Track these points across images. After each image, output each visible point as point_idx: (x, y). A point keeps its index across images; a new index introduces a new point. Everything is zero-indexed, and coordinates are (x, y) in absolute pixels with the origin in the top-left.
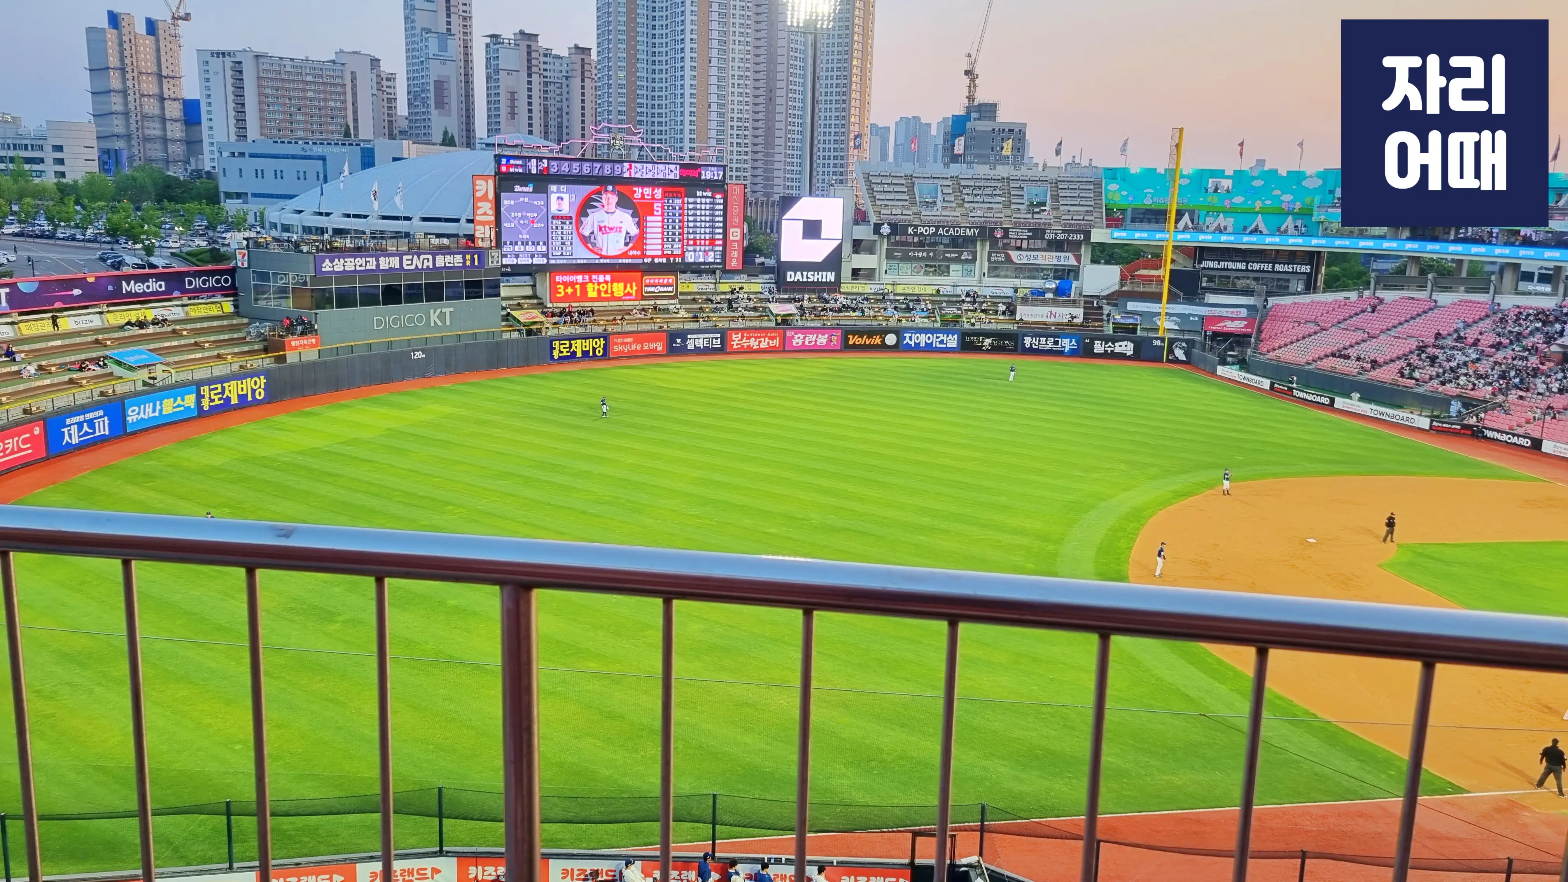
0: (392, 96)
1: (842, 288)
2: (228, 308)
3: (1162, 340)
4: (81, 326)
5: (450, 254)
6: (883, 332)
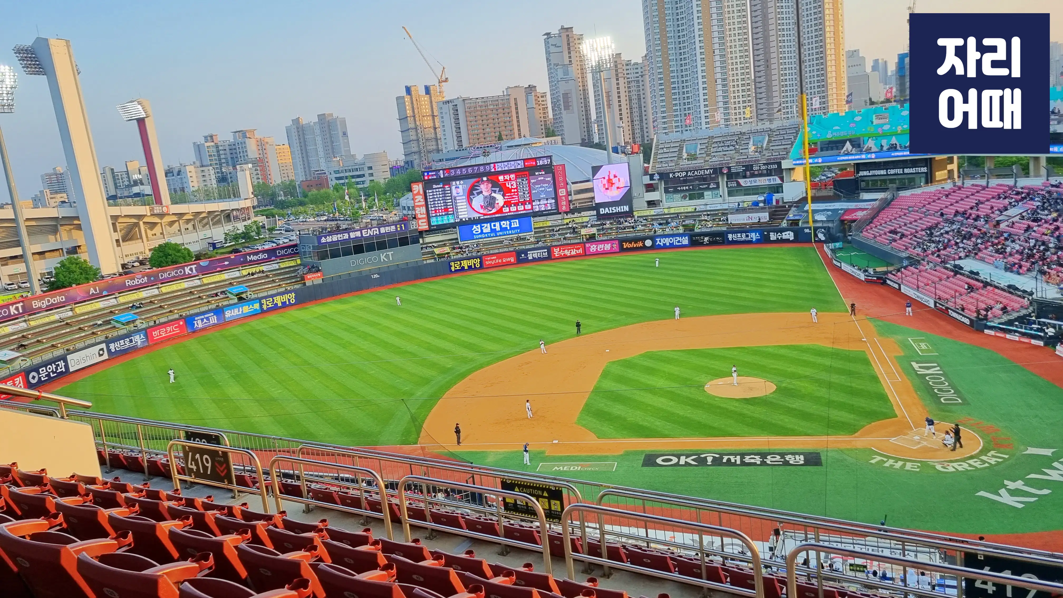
0: (545, 106)
1: (635, 213)
2: (299, 262)
3: (810, 228)
4: (230, 277)
5: (388, 226)
6: (643, 239)
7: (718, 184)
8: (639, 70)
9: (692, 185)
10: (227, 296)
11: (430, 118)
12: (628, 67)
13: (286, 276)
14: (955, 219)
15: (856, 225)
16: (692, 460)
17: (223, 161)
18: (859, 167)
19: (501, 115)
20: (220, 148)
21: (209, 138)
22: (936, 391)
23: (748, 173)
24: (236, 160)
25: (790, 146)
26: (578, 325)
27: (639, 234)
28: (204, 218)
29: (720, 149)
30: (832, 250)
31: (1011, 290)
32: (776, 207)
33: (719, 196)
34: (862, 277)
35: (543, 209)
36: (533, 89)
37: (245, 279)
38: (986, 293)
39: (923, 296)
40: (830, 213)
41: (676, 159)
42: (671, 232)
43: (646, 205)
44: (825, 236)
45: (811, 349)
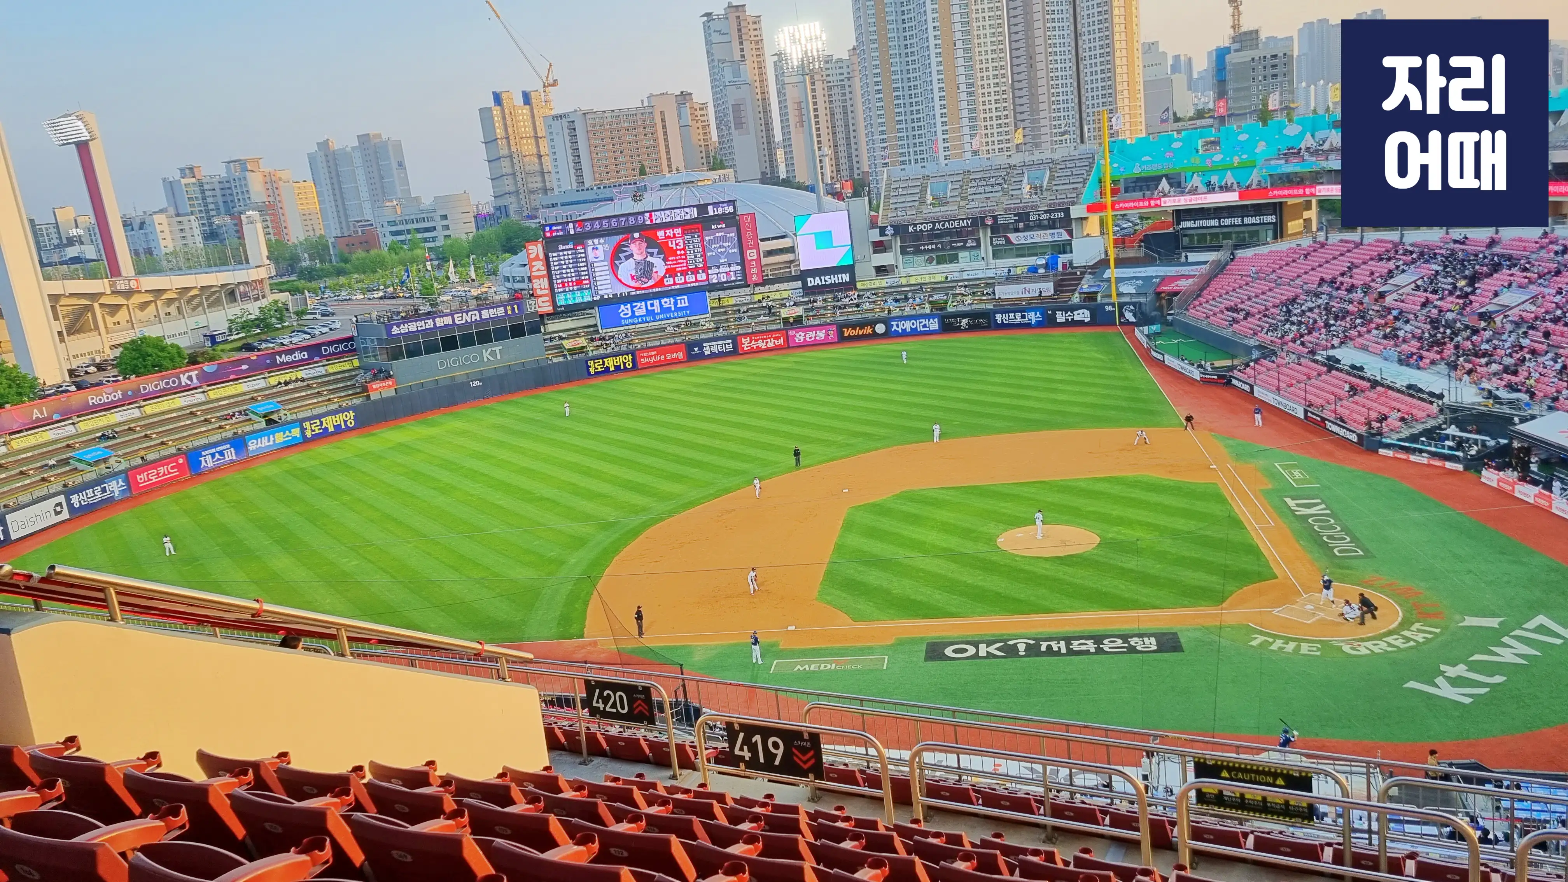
0: (706, 123)
1: (859, 286)
2: (356, 363)
3: (1113, 305)
4: (251, 388)
5: (493, 308)
6: (873, 323)
7: (978, 241)
8: (845, 70)
9: (941, 243)
10: (248, 417)
11: (532, 141)
12: (828, 66)
13: (338, 386)
14: (1319, 289)
15: (1179, 300)
16: (997, 649)
17: (211, 206)
18: (1180, 214)
19: (641, 137)
20: (206, 187)
21: (187, 172)
22: (1325, 538)
23: (1021, 225)
24: (231, 205)
25: (1081, 185)
26: (797, 453)
27: (866, 316)
28: (195, 297)
29: (981, 190)
30: (1148, 336)
31: (1411, 392)
32: (1063, 274)
33: (979, 258)
34: (1196, 375)
35: (725, 280)
36: (688, 97)
37: (274, 391)
38: (1376, 396)
39: (1287, 402)
40: (1141, 282)
41: (916, 204)
42: (914, 312)
43: (874, 272)
44: (1135, 315)
45: (1140, 482)
